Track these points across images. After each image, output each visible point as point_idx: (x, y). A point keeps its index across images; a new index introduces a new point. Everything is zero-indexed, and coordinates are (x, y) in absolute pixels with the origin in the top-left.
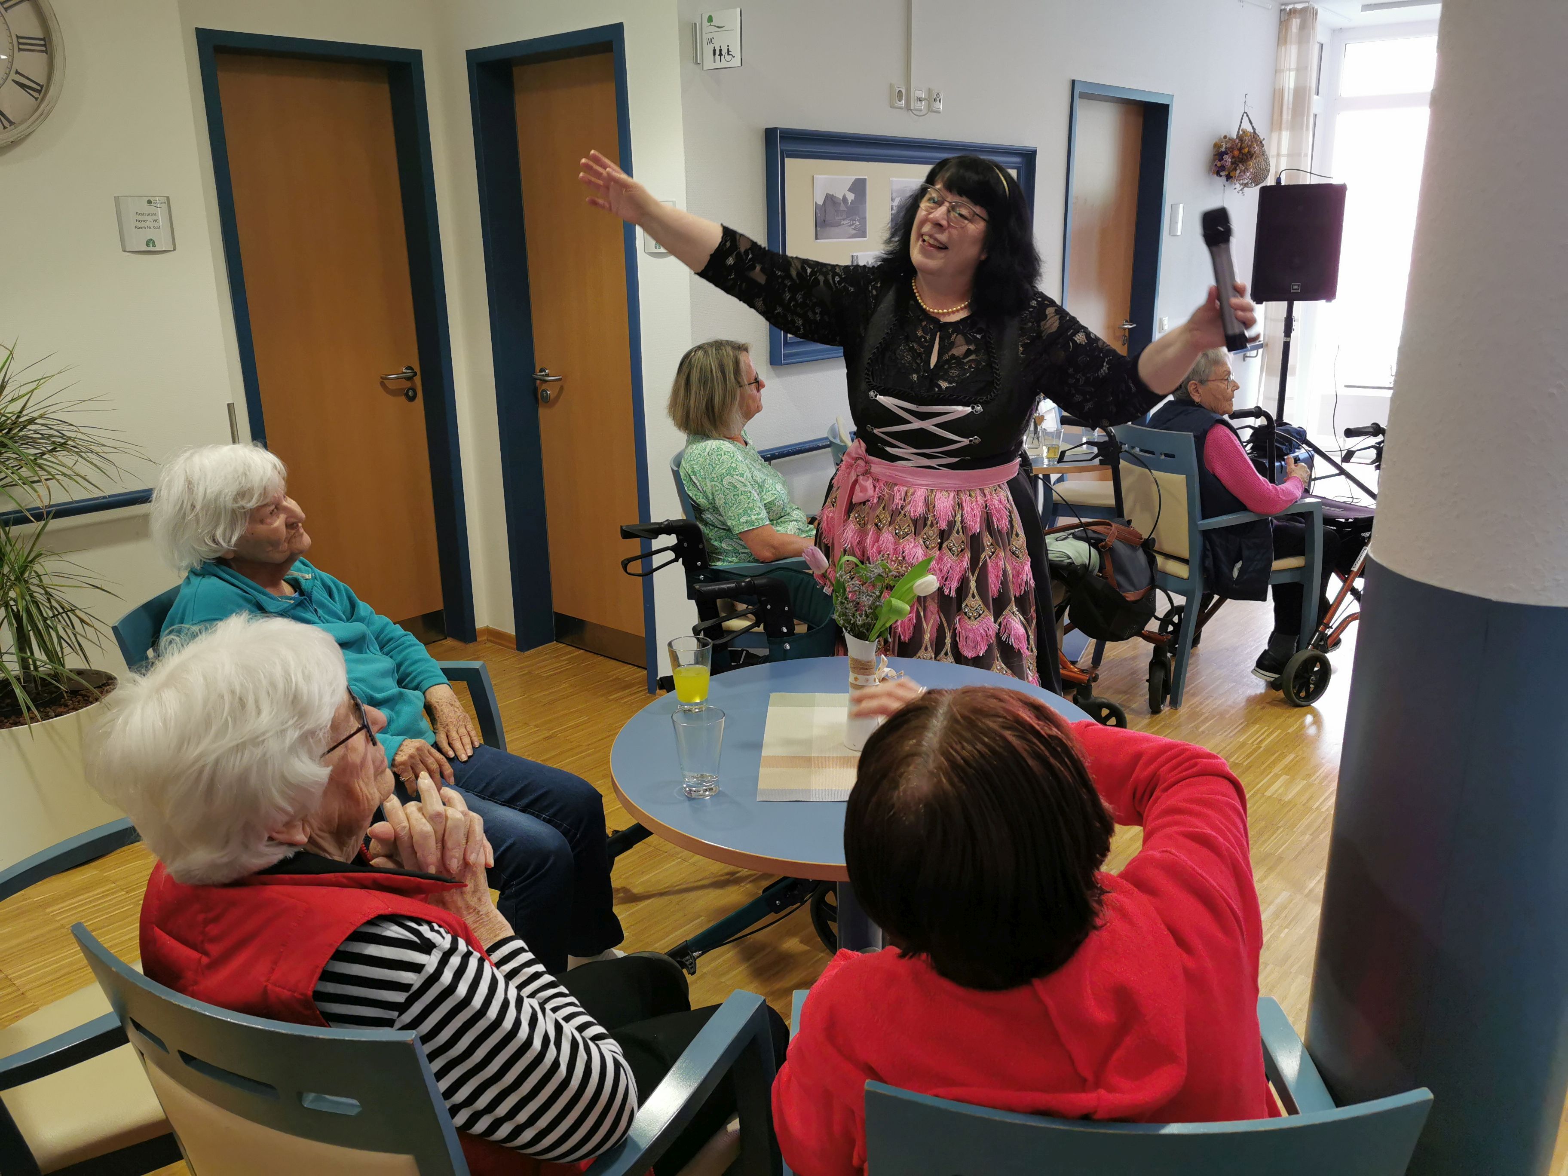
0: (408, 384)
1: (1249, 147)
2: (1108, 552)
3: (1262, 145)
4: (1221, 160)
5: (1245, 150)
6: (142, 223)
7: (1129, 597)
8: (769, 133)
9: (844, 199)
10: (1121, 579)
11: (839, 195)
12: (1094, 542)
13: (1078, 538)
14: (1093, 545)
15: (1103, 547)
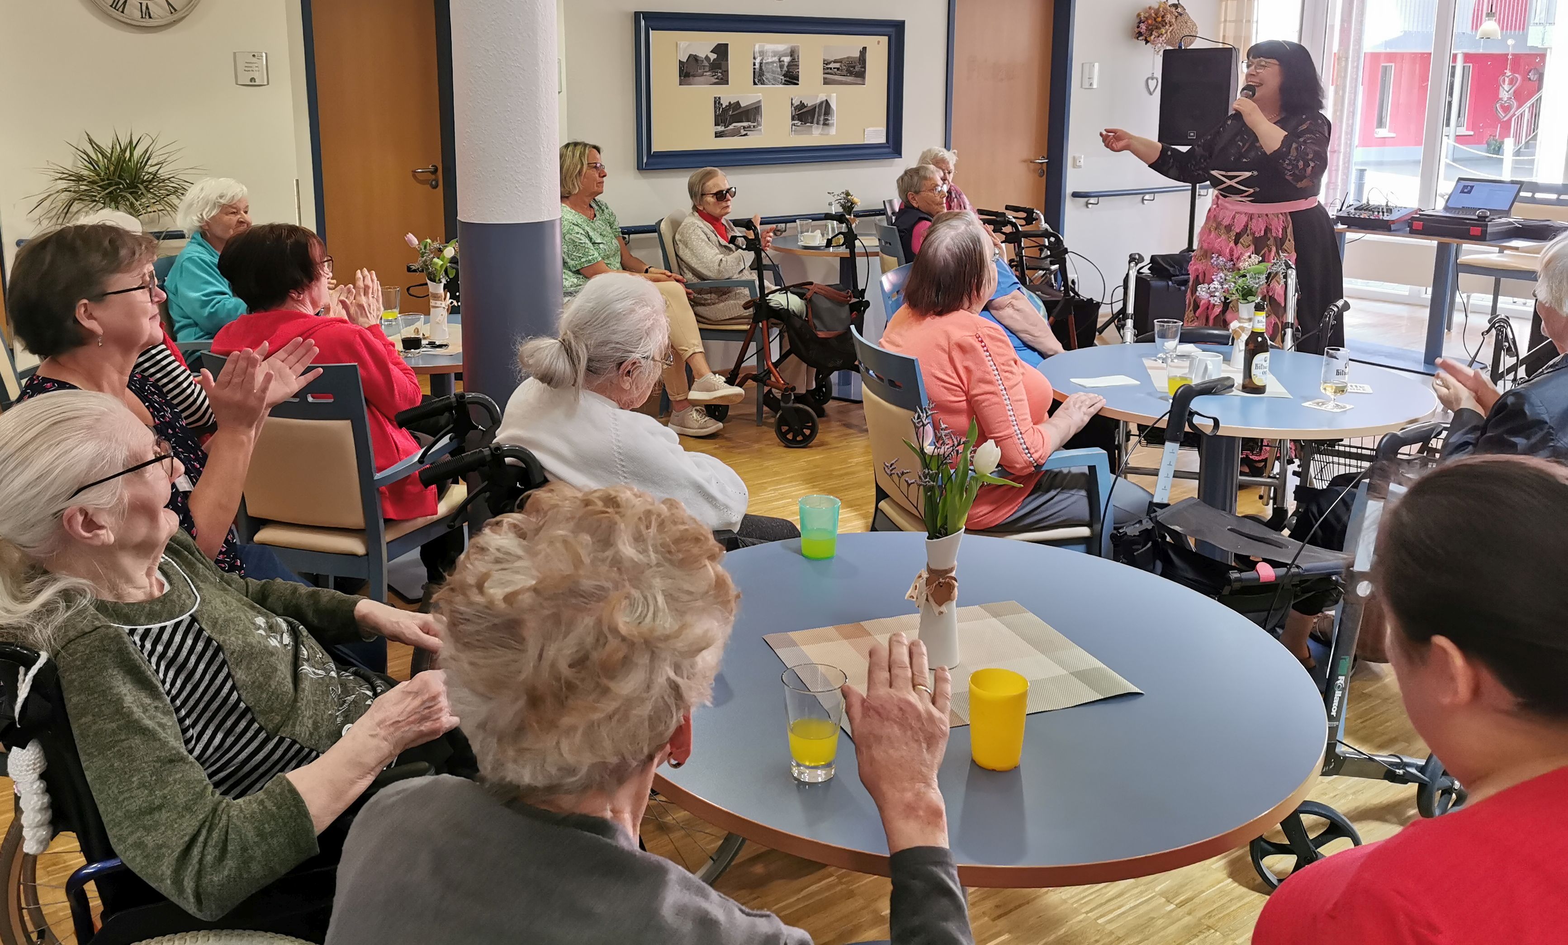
0: (433, 177)
1: (1163, 17)
2: (809, 302)
3: (1181, 15)
4: (1138, 27)
5: (1159, 19)
6: (248, 68)
7: (821, 335)
8: (637, 14)
9: (707, 58)
10: (817, 322)
11: (702, 55)
12: (801, 296)
13: (793, 293)
14: (801, 298)
15: (806, 299)
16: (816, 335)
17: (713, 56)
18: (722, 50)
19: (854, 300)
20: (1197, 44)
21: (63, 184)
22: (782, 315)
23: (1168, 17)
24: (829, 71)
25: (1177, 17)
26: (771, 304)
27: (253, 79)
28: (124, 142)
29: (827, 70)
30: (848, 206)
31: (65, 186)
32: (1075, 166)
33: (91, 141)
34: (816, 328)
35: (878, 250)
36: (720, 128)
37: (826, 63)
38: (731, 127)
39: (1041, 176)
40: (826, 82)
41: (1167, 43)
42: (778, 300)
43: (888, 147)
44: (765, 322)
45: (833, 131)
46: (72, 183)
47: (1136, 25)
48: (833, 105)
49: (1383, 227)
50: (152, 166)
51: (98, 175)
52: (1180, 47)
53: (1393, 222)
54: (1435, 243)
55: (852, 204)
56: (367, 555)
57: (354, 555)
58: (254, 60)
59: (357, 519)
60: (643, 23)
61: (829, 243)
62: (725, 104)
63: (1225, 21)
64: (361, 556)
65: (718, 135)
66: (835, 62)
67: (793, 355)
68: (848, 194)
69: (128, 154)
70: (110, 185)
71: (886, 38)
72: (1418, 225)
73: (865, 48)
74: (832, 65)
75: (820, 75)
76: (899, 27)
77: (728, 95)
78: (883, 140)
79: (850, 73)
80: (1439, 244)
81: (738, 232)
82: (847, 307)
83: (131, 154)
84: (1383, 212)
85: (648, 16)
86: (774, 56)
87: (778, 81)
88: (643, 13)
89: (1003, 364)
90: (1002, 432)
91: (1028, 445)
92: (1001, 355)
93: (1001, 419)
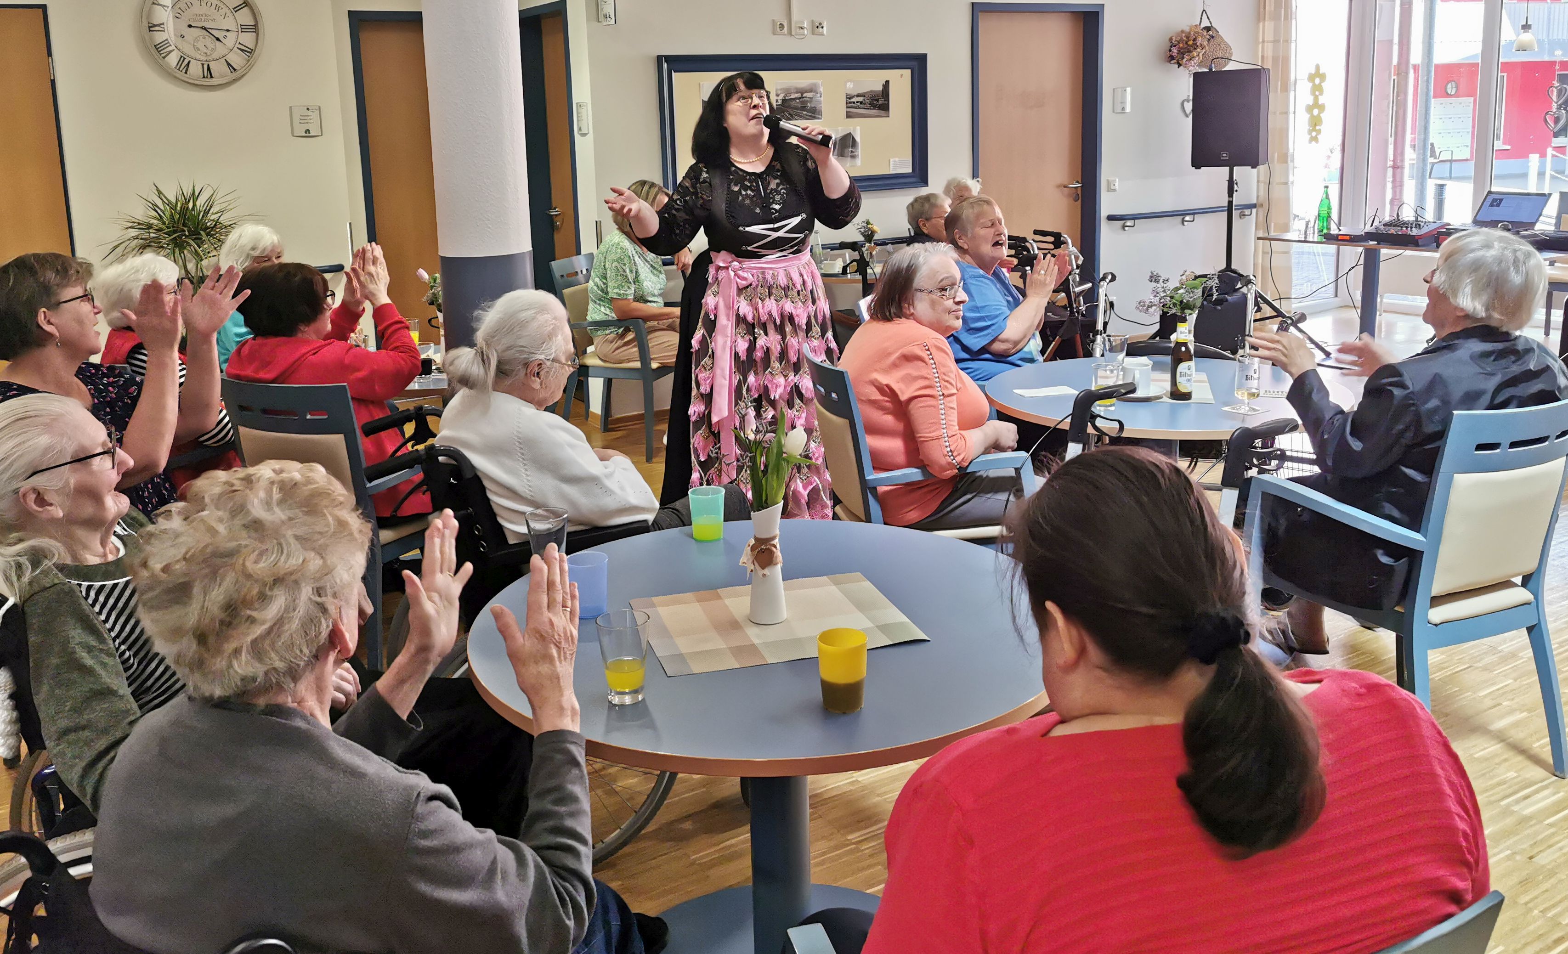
1: (1194, 40)
3: (1213, 37)
4: (1170, 51)
5: (1191, 43)
6: (304, 120)
8: (659, 58)
20: (1230, 66)
21: (133, 233)
23: (1199, 40)
24: (852, 105)
25: (1209, 39)
27: (307, 131)
28: (188, 192)
29: (850, 104)
30: (869, 235)
31: (136, 233)
32: (1110, 190)
33: (160, 193)
37: (849, 97)
39: (1075, 201)
40: (849, 116)
41: (1200, 65)
43: (914, 177)
45: (858, 162)
46: (142, 232)
47: (1168, 48)
48: (858, 137)
49: (1411, 242)
50: (213, 214)
51: (164, 223)
52: (1211, 69)
53: (1421, 237)
55: (872, 232)
58: (309, 113)
60: (665, 66)
61: (844, 271)
63: (1263, 41)
66: (858, 96)
68: (868, 223)
69: (191, 205)
70: (175, 232)
71: (908, 72)
73: (887, 82)
74: (855, 99)
75: (843, 110)
76: (921, 60)
78: (910, 170)
79: (873, 106)
83: (194, 205)
84: (1411, 228)
85: (670, 59)
86: (797, 92)
87: (801, 117)
88: (665, 56)
89: (944, 374)
90: (930, 432)
91: (952, 448)
92: (944, 366)
93: (932, 421)
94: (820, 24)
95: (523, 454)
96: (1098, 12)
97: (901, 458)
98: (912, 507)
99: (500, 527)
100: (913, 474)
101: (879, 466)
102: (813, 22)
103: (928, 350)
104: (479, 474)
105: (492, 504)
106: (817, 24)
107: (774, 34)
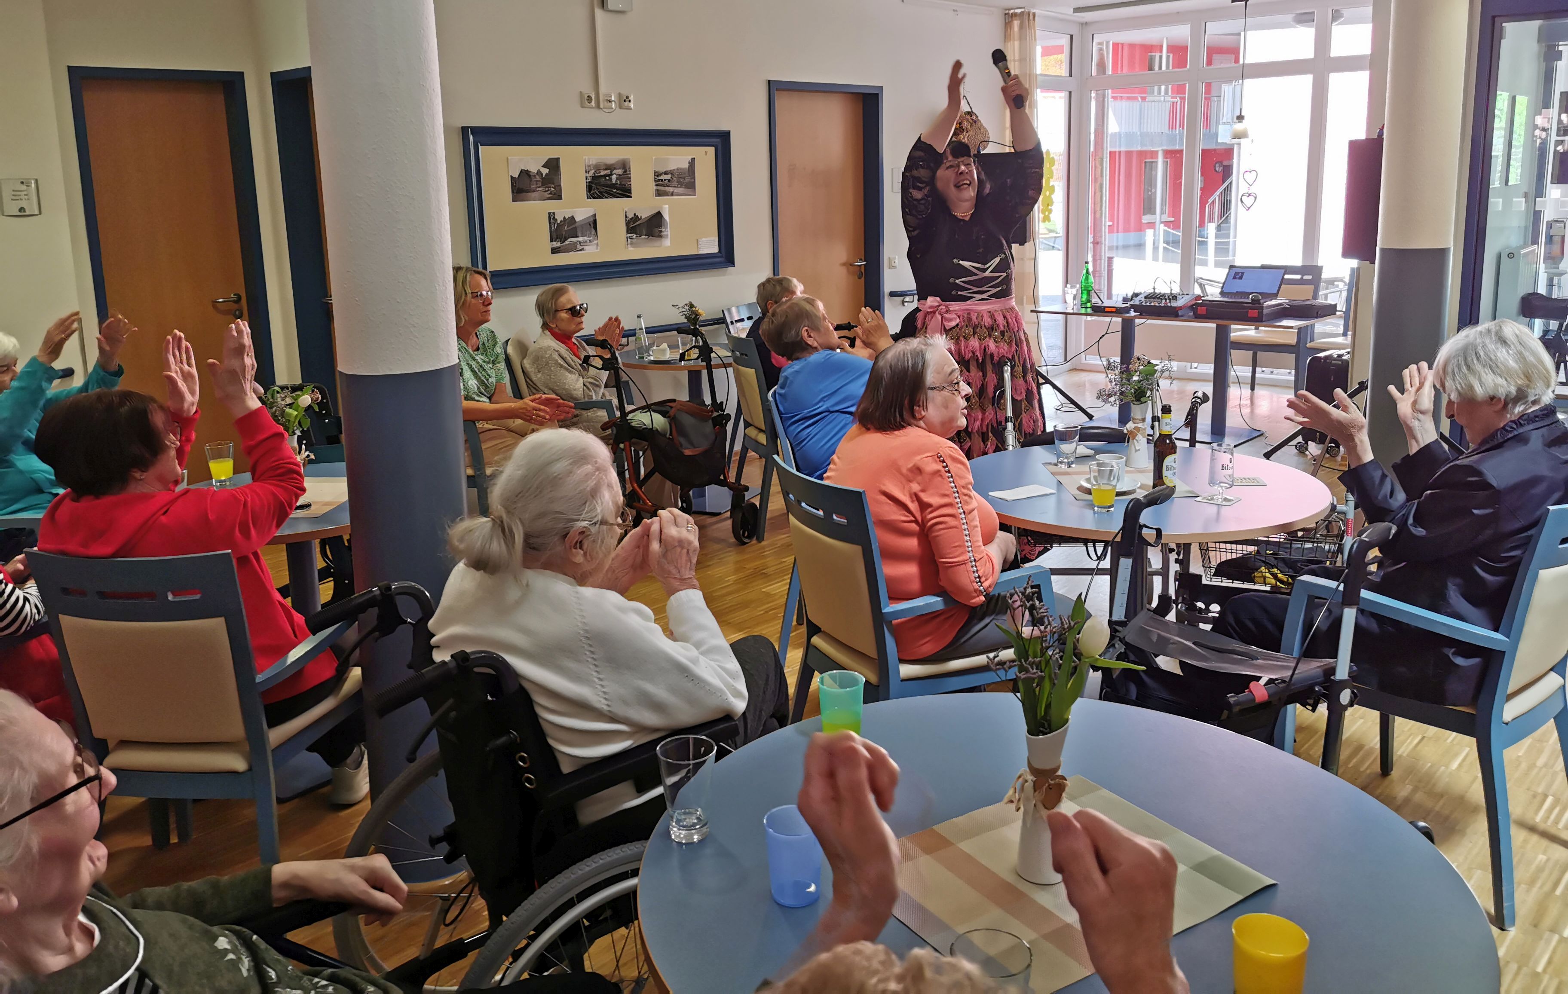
0: (236, 306)
2: (673, 420)
3: (975, 122)
6: (16, 196)
7: (687, 452)
8: (464, 130)
9: (539, 172)
10: (682, 440)
11: (533, 169)
12: (664, 414)
13: (655, 411)
14: (664, 416)
15: (669, 417)
16: (683, 453)
17: (545, 171)
18: (553, 165)
19: (715, 414)
22: (647, 434)
24: (660, 182)
25: (971, 124)
26: (633, 424)
27: (22, 209)
29: (658, 182)
30: (693, 316)
32: (891, 267)
34: (681, 445)
35: (731, 360)
36: (556, 244)
37: (657, 174)
38: (567, 242)
39: (860, 278)
40: (659, 194)
42: (642, 419)
43: (721, 257)
44: (627, 443)
45: (667, 242)
48: (666, 216)
49: (1172, 313)
53: (1180, 308)
54: (1214, 325)
55: (697, 315)
56: (250, 769)
57: (234, 773)
58: (24, 187)
59: (237, 729)
60: (471, 138)
61: (682, 357)
62: (559, 219)
64: (243, 773)
65: (554, 251)
66: (666, 173)
67: (657, 474)
68: (691, 306)
71: (713, 148)
72: (1202, 310)
73: (693, 159)
74: (663, 177)
75: (652, 187)
76: (725, 136)
77: (562, 210)
78: (715, 250)
79: (680, 184)
80: (1217, 326)
81: (591, 351)
82: (710, 421)
84: (1170, 300)
85: (476, 131)
86: (606, 169)
87: (612, 195)
88: (470, 127)
89: (963, 487)
90: (955, 557)
91: (980, 573)
92: (961, 477)
93: (956, 544)
94: (627, 97)
95: (592, 652)
96: (877, 94)
97: (916, 586)
98: (928, 639)
99: (551, 750)
100: (932, 602)
101: (895, 597)
102: (620, 94)
103: (943, 461)
104: (526, 685)
105: (540, 720)
106: (625, 98)
107: (582, 107)
